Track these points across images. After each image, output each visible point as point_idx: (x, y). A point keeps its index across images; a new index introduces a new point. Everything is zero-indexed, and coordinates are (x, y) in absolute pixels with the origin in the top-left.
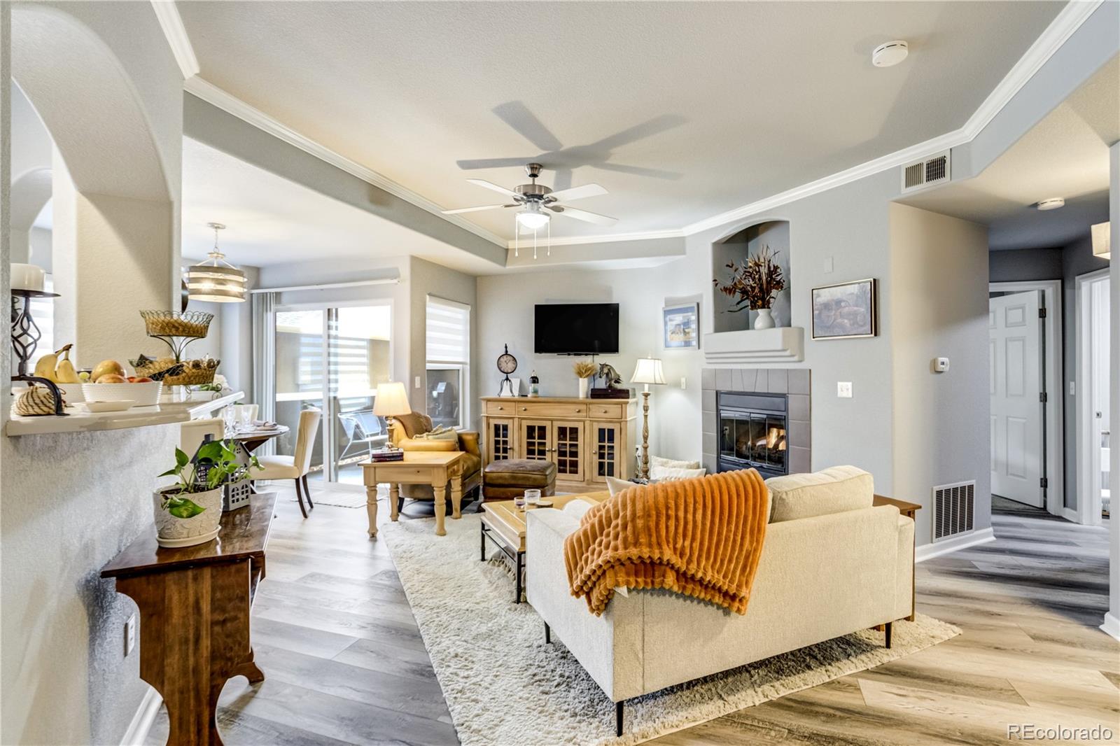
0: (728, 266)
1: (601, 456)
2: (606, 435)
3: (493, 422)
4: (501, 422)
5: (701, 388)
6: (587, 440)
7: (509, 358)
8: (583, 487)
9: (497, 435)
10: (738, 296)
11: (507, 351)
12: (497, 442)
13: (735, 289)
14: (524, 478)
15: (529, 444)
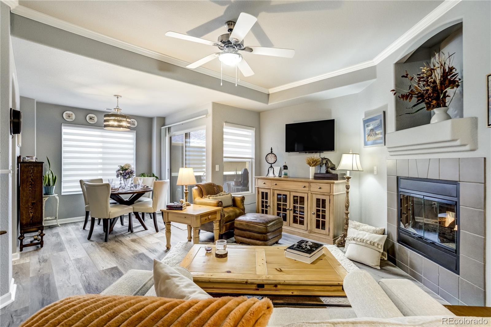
0: (403, 76)
1: (318, 216)
2: (321, 203)
3: (261, 190)
4: (265, 191)
5: (386, 174)
6: (309, 205)
7: (273, 155)
8: (306, 234)
9: (263, 198)
10: (414, 100)
11: (272, 152)
12: (263, 202)
13: (412, 95)
14: (253, 227)
15: (278, 205)
